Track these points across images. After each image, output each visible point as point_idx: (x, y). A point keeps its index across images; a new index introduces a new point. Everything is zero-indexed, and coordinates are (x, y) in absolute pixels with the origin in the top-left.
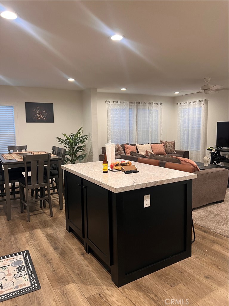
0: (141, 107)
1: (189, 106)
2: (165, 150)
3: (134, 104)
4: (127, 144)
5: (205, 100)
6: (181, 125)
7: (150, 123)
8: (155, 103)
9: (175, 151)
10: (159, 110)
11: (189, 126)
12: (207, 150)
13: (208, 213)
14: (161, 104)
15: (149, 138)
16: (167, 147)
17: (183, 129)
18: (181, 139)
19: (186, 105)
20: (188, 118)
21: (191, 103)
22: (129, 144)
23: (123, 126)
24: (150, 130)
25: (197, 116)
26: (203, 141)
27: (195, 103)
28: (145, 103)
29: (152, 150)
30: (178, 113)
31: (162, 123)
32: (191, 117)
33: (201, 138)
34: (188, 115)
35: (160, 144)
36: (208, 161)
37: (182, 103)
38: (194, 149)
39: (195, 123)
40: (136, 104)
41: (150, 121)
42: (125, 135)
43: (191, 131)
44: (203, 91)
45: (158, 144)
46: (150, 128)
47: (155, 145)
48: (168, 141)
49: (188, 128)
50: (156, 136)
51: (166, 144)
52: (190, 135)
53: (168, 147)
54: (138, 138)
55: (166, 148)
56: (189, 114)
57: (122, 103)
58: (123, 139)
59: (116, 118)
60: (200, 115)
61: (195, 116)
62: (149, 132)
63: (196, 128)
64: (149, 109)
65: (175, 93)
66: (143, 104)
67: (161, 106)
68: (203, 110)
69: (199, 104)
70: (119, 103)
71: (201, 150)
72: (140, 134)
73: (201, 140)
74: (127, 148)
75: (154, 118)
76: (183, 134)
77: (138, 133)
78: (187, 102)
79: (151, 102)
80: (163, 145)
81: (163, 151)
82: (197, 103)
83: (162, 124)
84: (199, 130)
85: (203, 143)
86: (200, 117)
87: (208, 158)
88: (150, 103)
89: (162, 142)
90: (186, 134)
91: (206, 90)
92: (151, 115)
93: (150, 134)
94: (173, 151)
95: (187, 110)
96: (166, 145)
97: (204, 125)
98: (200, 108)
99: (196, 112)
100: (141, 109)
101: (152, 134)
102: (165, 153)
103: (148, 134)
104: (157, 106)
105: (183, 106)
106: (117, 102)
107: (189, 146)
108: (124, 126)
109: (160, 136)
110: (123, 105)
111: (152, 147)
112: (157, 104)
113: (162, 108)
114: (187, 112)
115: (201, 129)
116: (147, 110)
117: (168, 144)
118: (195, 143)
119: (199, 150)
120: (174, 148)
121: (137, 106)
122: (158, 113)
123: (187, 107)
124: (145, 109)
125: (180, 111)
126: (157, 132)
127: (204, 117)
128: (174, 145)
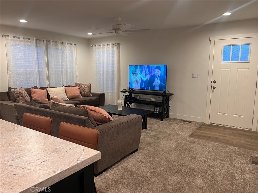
0: (51, 45)
1: (103, 48)
2: (81, 93)
3: (43, 42)
4: (36, 87)
5: (118, 44)
6: (96, 68)
7: (64, 64)
8: (69, 44)
9: (91, 94)
10: (73, 51)
11: (104, 69)
12: (121, 92)
13: (122, 170)
14: (75, 45)
15: (64, 80)
16: (82, 89)
17: (99, 72)
18: (97, 81)
19: (100, 48)
20: (103, 61)
21: (105, 46)
22: (38, 88)
23: (29, 67)
24: (64, 71)
25: (110, 59)
26: (117, 83)
27: (108, 46)
28: (56, 43)
29: (66, 94)
30: (93, 55)
31: (77, 64)
32: (105, 60)
33: (115, 80)
34: (103, 59)
35: (75, 86)
36: (121, 105)
37: (96, 45)
38: (110, 91)
39: (109, 66)
40: (45, 42)
41: (64, 62)
42: (33, 77)
43: (106, 74)
44: (114, 31)
45: (73, 86)
46: (64, 69)
47: (69, 88)
48: (84, 84)
49: (104, 70)
50: (72, 78)
51: (82, 86)
52: (105, 78)
53: (84, 89)
54: (50, 80)
55: (81, 91)
56: (103, 57)
57: (27, 40)
58: (30, 81)
59: (19, 57)
60: (114, 58)
61: (109, 59)
62: (64, 74)
63: (110, 71)
64: (61, 49)
65: (88, 34)
66: (54, 43)
67: (75, 47)
68: (116, 53)
69: (112, 47)
70: (22, 39)
71: (115, 92)
72: (53, 76)
73: (115, 83)
74: (34, 93)
75: (68, 59)
76: (99, 76)
77: (50, 75)
78: (101, 45)
79: (63, 41)
80: (78, 87)
81: (78, 94)
82: (111, 46)
83: (77, 66)
84: (113, 73)
85: (117, 86)
86: (114, 60)
87: (121, 102)
88: (62, 43)
89: (77, 85)
90: (102, 77)
91: (117, 30)
92: (64, 56)
93: (64, 76)
94: (89, 94)
95: (101, 52)
96: (81, 88)
97: (117, 68)
98: (113, 51)
99: (110, 55)
100: (52, 48)
101: (66, 76)
102: (80, 96)
103: (62, 76)
104: (70, 47)
105: (98, 48)
106: (19, 38)
107: (105, 89)
108: (31, 67)
109: (76, 78)
110: (28, 42)
111: (66, 90)
112: (71, 44)
113: (76, 49)
114: (102, 55)
115: (115, 72)
116: (60, 50)
117: (83, 86)
118: (110, 84)
119: (114, 92)
120: (90, 91)
121: (47, 45)
122: (72, 54)
123: (101, 50)
124: (57, 49)
125: (95, 54)
126: (73, 74)
127: (117, 60)
128: (90, 87)
